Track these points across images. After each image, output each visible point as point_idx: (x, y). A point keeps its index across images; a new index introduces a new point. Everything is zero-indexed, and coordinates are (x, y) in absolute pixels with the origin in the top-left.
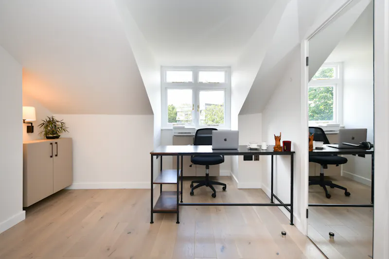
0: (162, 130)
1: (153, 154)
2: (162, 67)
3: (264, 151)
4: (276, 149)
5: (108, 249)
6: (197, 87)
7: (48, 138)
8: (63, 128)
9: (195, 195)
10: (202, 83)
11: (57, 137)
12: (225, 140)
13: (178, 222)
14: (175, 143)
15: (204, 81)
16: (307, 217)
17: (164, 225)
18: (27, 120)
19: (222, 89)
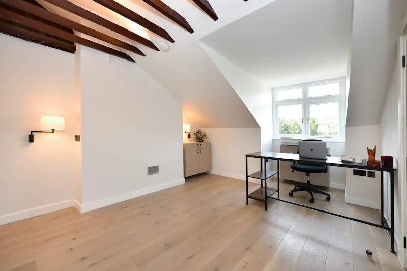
0: (273, 140)
1: (247, 156)
2: (272, 89)
3: (359, 165)
4: (370, 163)
5: (214, 209)
6: (306, 102)
7: (198, 141)
8: (205, 136)
9: (294, 197)
10: (312, 97)
11: (203, 141)
12: (312, 150)
13: (266, 210)
14: (282, 151)
15: (314, 96)
16: (405, 247)
17: (256, 209)
18: (187, 131)
19: (337, 100)
